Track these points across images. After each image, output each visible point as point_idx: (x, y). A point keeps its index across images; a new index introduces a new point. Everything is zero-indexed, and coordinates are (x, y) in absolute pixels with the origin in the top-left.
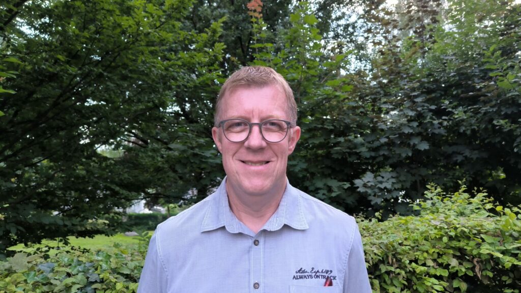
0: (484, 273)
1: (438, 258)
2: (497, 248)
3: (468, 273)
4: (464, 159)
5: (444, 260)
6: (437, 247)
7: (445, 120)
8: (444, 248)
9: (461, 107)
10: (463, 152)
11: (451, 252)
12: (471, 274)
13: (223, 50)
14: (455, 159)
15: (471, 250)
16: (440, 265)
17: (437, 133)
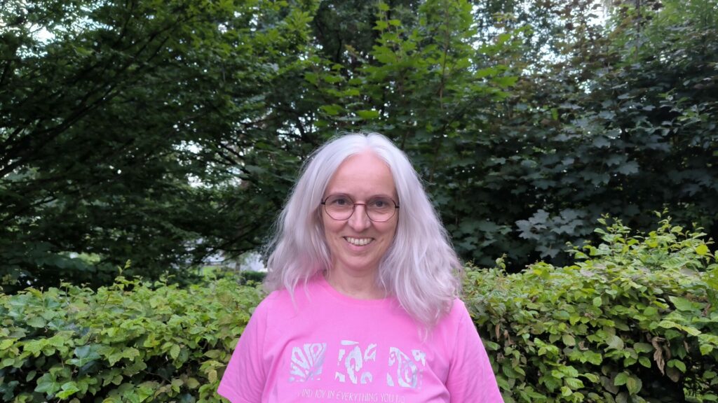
0: (670, 364)
1: (590, 333)
2: (695, 319)
3: (641, 362)
4: (700, 190)
5: (600, 337)
6: (586, 314)
7: (667, 126)
8: (601, 317)
9: (695, 106)
10: (698, 180)
11: (612, 324)
12: (646, 364)
13: (309, 23)
14: (685, 190)
15: (648, 322)
16: (593, 346)
17: (654, 148)
